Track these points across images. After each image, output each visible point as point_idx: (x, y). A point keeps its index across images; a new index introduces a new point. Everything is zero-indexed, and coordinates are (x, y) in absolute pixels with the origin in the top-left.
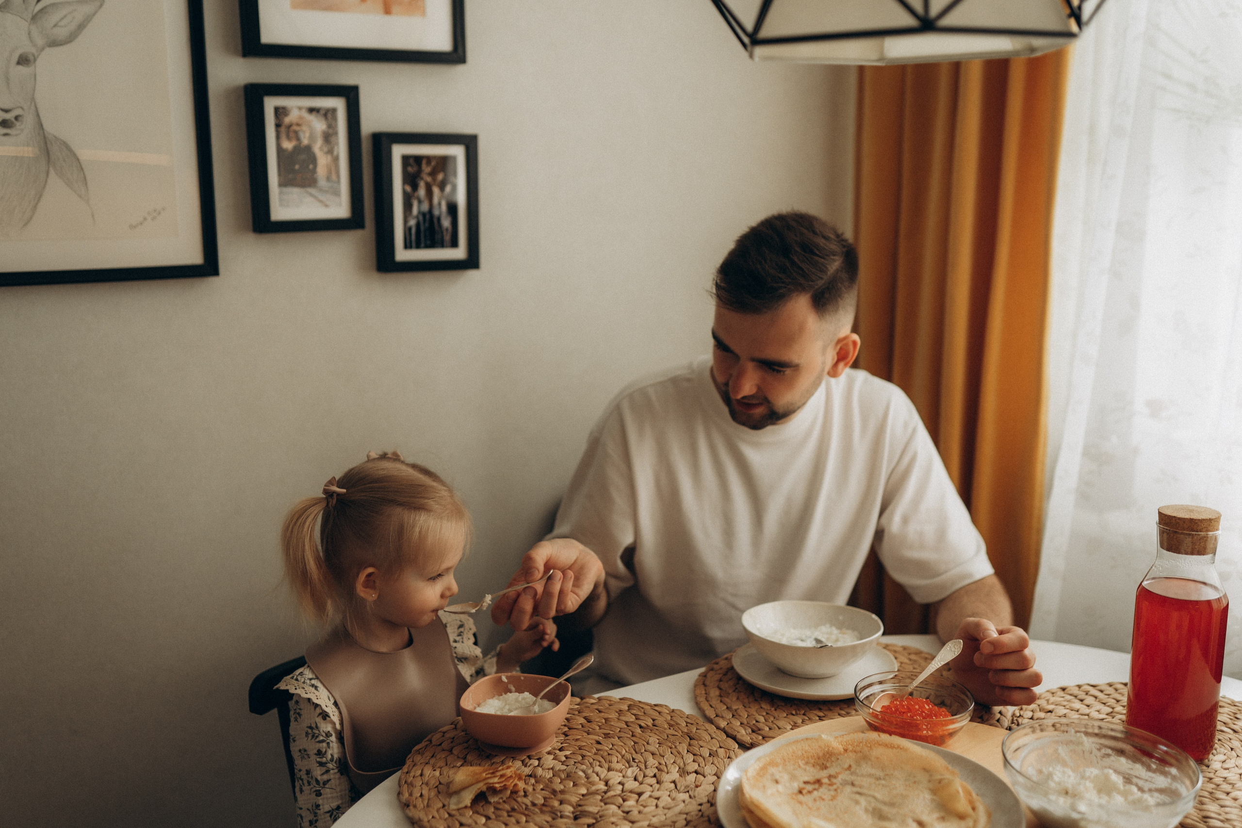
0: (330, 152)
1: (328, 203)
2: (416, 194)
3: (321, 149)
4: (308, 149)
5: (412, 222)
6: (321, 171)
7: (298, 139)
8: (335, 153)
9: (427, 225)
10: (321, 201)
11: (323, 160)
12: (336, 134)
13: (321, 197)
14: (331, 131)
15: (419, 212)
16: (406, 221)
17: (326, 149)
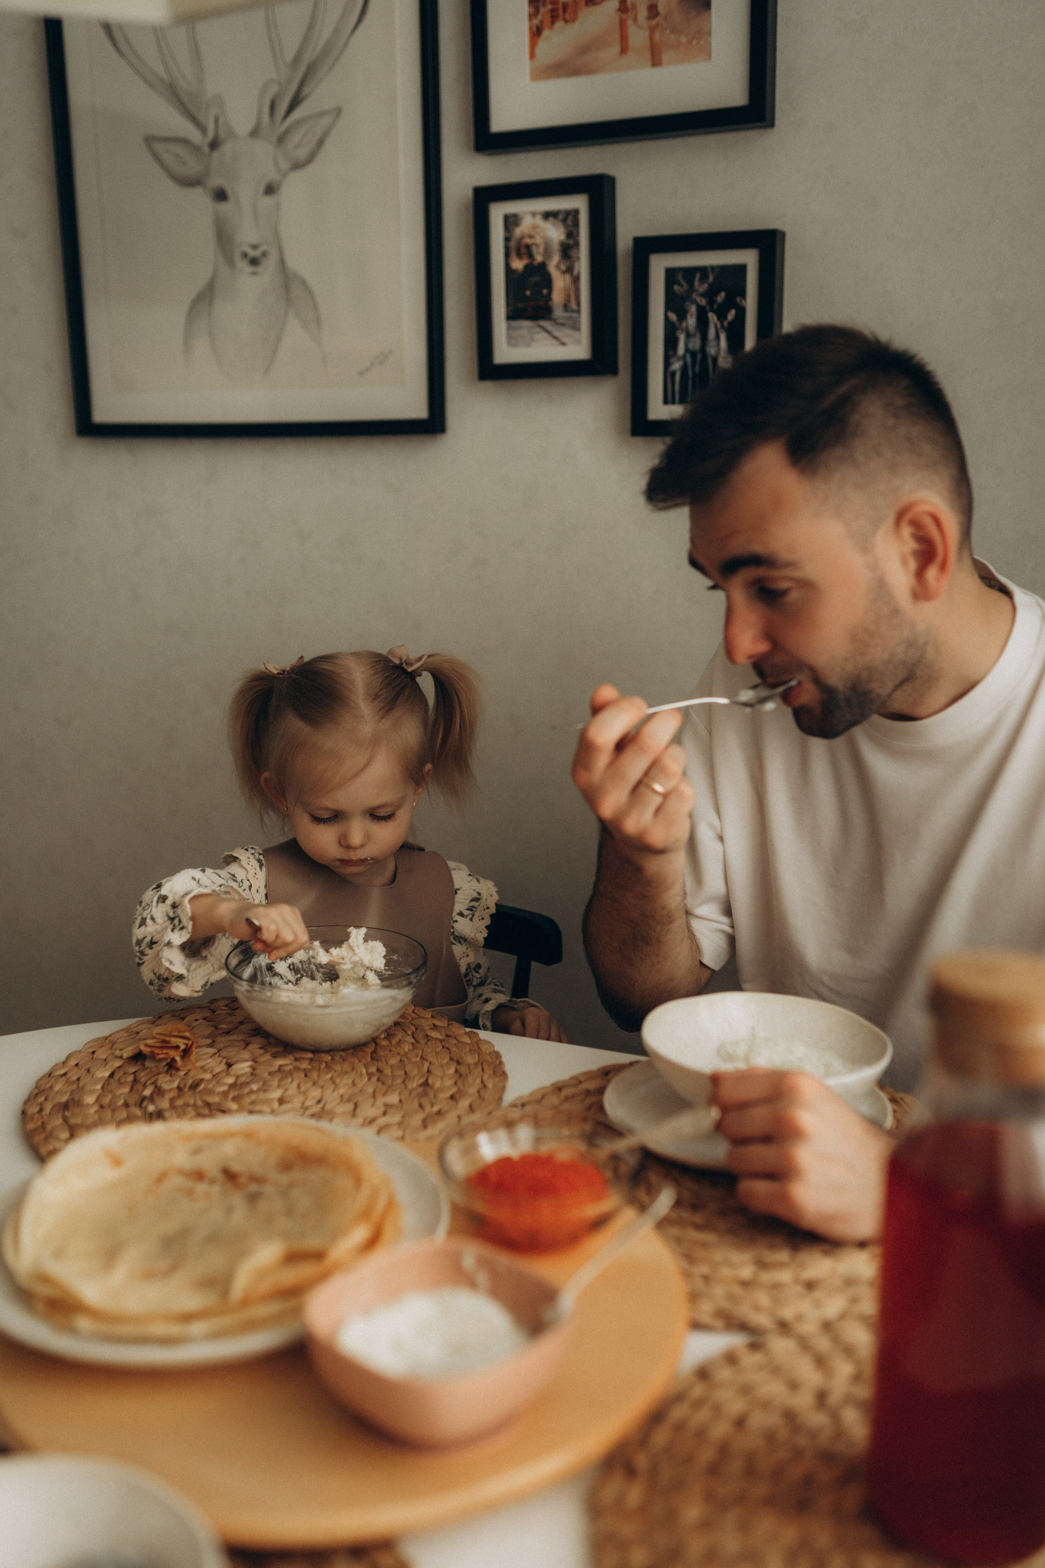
0: (569, 270)
1: (565, 340)
2: (684, 325)
3: (558, 267)
4: (543, 266)
5: (677, 366)
6: (557, 297)
7: (531, 256)
8: (575, 273)
9: (697, 369)
10: (556, 338)
11: (560, 282)
12: (577, 244)
13: (557, 333)
14: (571, 242)
15: (687, 350)
16: (667, 364)
17: (563, 267)
